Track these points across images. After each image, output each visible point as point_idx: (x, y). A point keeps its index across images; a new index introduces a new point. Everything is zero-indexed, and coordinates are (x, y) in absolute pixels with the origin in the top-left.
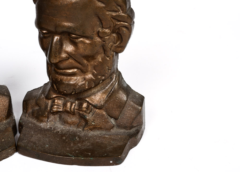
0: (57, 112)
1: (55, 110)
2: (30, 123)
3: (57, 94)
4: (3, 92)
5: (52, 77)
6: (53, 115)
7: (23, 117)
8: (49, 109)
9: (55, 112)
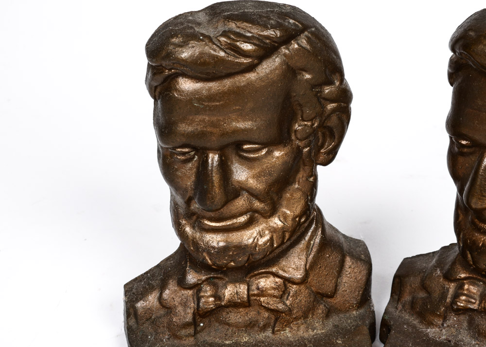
0: (466, 310)
1: (462, 305)
2: (405, 324)
3: (471, 272)
4: (358, 253)
5: (464, 235)
6: (455, 314)
7: (392, 310)
8: (448, 300)
9: (462, 310)
